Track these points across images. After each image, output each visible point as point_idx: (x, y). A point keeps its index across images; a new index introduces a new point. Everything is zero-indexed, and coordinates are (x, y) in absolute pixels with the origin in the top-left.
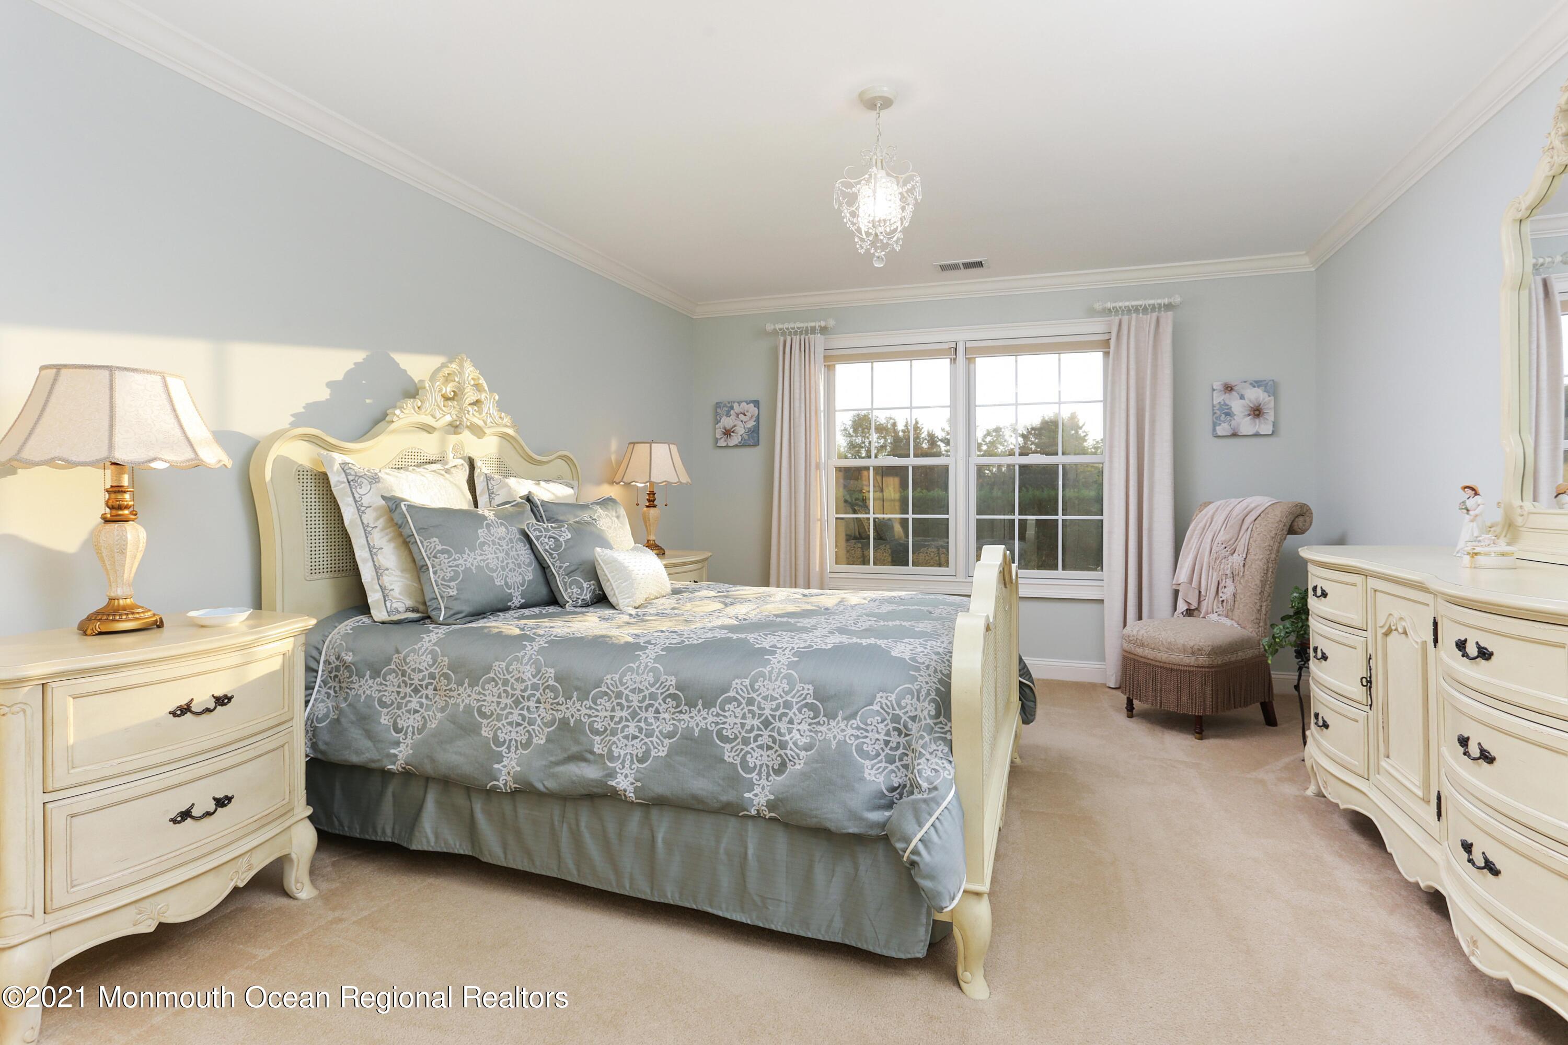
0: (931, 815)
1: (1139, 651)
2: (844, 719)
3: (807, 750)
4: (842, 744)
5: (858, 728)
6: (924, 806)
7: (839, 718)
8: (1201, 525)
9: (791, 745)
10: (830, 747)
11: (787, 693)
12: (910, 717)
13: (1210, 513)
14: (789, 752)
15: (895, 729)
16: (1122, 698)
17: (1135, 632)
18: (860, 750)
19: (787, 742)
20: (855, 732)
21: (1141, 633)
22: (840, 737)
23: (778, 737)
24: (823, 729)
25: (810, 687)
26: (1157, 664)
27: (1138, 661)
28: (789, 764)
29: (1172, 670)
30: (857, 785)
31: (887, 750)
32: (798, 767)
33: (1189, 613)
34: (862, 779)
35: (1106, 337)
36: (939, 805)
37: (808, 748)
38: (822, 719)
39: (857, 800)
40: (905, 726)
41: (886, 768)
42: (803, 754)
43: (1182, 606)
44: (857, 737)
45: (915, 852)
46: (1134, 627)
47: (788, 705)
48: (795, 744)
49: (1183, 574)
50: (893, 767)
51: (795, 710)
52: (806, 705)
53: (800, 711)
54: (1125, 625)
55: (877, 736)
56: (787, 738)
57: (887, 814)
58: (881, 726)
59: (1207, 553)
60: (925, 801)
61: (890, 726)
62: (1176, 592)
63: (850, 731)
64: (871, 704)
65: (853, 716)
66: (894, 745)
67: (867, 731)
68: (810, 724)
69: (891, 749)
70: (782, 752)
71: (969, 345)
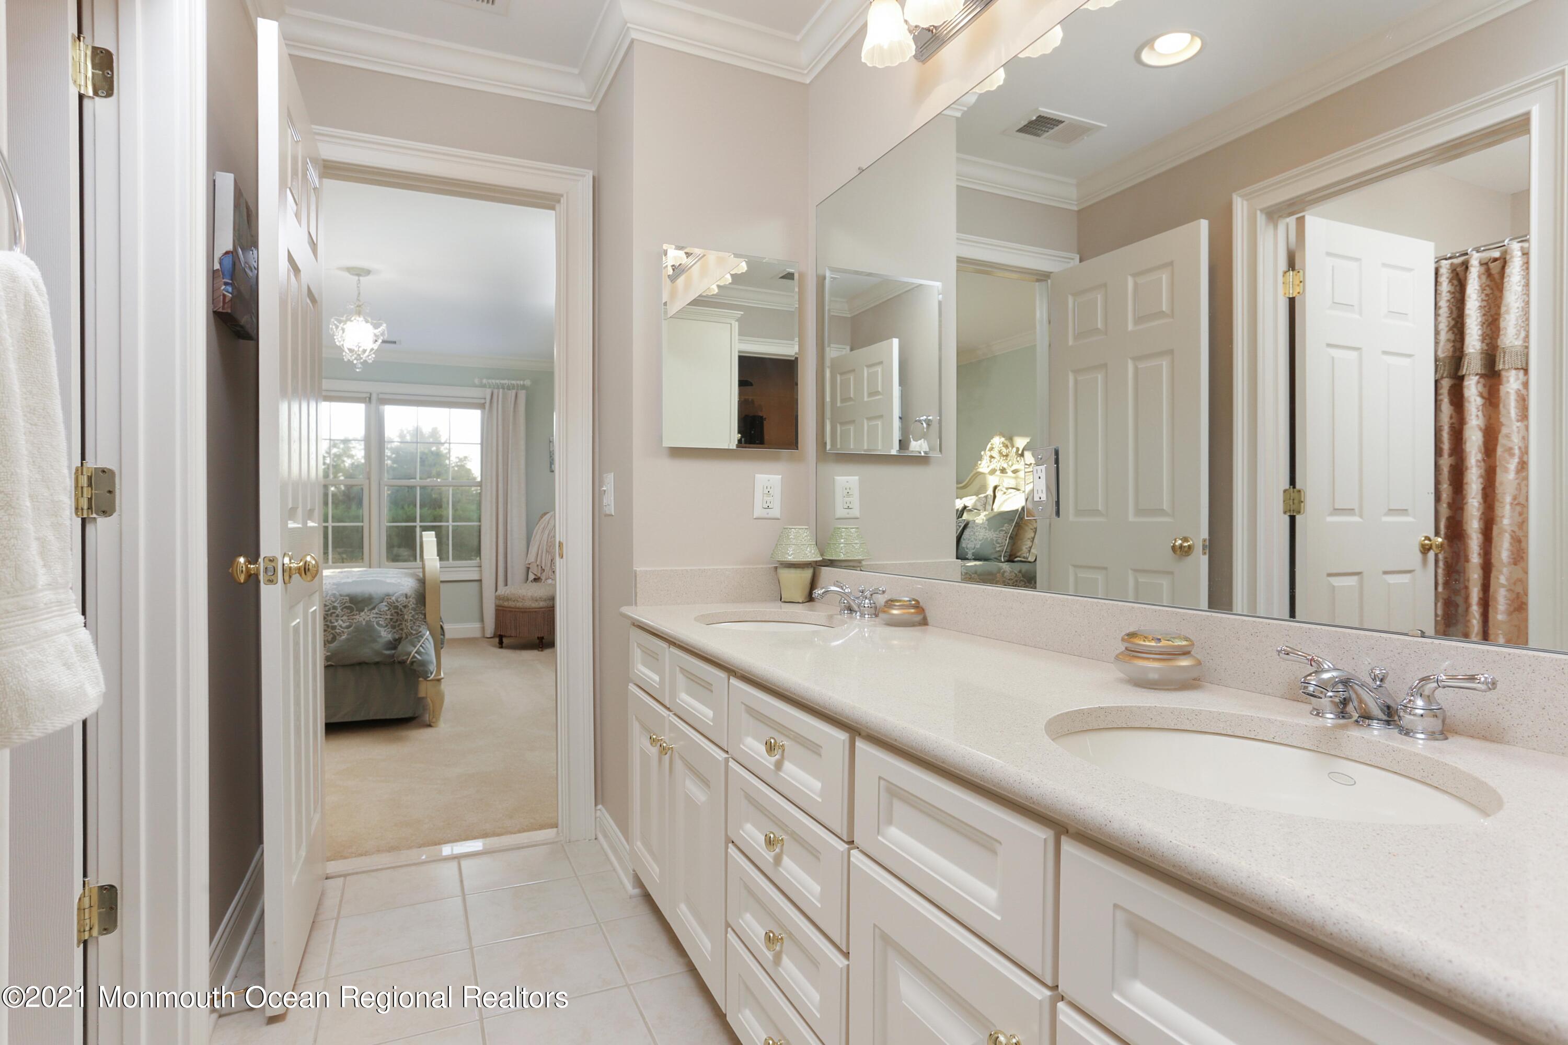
0: (419, 642)
1: (506, 604)
2: (368, 611)
3: (348, 628)
4: (369, 622)
5: (377, 614)
6: (416, 640)
7: (366, 610)
8: (542, 526)
9: (338, 627)
10: (362, 624)
11: (334, 602)
12: (403, 606)
13: (547, 520)
14: (337, 631)
15: (395, 612)
16: (497, 640)
17: (503, 593)
18: (378, 624)
19: (336, 626)
20: (375, 616)
21: (506, 593)
22: (367, 619)
23: (330, 625)
24: (357, 617)
25: (347, 598)
26: (517, 610)
27: (505, 611)
28: (338, 637)
29: (525, 612)
30: (378, 639)
31: (391, 623)
32: (344, 637)
33: (537, 580)
34: (380, 637)
35: (483, 401)
36: (422, 637)
37: (348, 627)
38: (355, 612)
39: (377, 646)
40: (401, 611)
41: (391, 631)
42: (346, 630)
43: (531, 577)
44: (376, 618)
45: (414, 657)
46: (502, 591)
47: (335, 608)
48: (341, 626)
49: (532, 558)
50: (395, 630)
51: (339, 610)
52: (345, 607)
53: (342, 610)
54: (496, 590)
55: (386, 617)
56: (336, 624)
57: (393, 652)
58: (388, 612)
59: (545, 543)
60: (416, 638)
61: (393, 611)
62: (528, 568)
63: (372, 615)
64: (382, 602)
65: (374, 608)
66: (395, 620)
67: (381, 615)
68: (348, 616)
69: (394, 622)
70: (333, 632)
71: (381, 396)
